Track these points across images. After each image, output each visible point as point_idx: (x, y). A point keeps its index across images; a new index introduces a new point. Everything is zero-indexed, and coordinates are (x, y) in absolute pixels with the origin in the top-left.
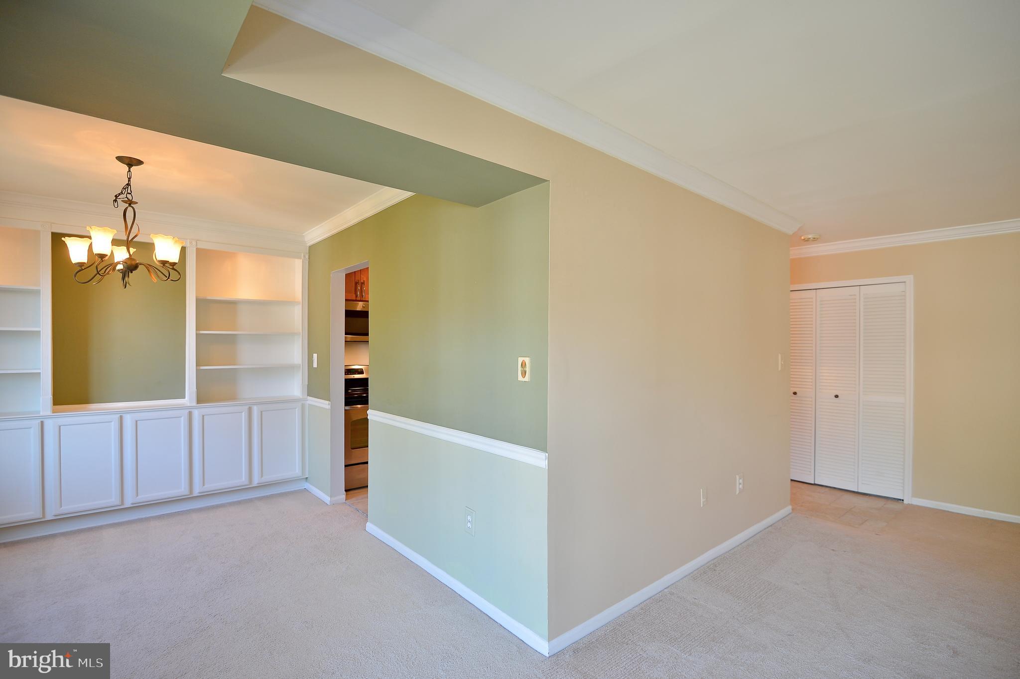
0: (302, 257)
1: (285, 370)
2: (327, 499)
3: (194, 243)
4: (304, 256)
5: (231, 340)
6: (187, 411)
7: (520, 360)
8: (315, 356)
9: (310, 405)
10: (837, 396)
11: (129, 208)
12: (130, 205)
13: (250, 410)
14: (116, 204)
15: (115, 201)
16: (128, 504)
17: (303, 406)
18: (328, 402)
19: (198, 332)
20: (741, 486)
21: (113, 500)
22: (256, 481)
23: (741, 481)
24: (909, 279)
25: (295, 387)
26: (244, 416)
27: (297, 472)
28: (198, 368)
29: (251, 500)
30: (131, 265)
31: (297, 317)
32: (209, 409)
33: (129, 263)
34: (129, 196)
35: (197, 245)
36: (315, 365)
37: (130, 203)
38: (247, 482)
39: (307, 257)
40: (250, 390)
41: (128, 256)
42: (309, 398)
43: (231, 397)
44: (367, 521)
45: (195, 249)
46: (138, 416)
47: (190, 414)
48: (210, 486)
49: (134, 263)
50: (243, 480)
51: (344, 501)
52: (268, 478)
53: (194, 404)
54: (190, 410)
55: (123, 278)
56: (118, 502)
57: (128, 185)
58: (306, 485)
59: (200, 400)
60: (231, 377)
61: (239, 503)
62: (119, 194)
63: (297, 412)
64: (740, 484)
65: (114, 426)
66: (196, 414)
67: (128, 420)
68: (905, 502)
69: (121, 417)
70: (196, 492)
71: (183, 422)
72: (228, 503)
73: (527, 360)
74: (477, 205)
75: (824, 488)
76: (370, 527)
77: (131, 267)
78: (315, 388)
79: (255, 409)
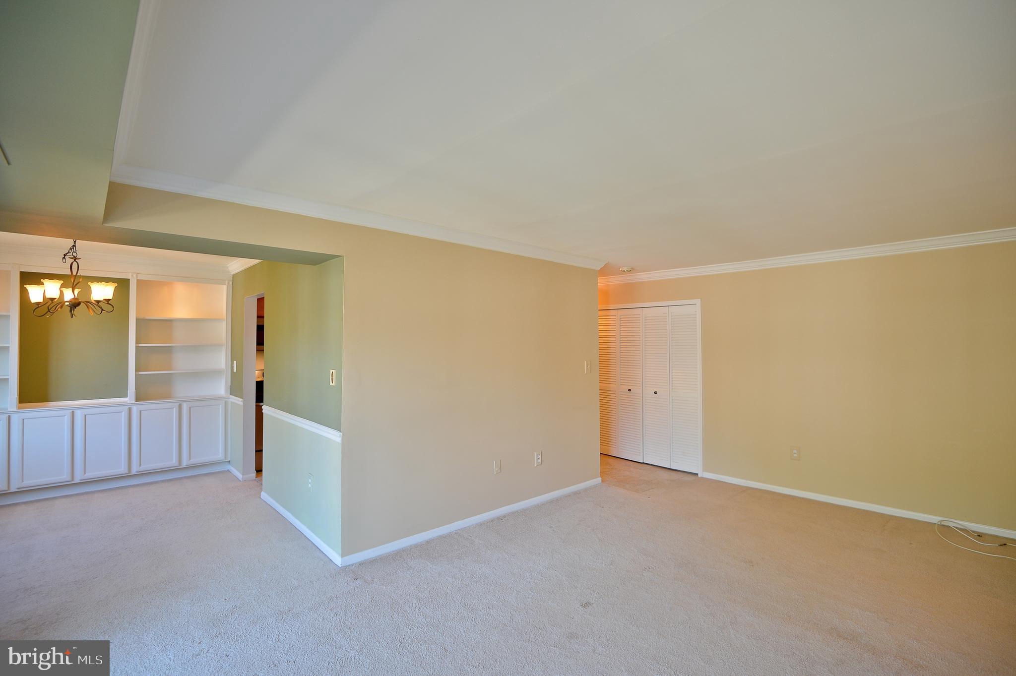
0: (227, 283)
1: (212, 374)
2: (240, 476)
3: (135, 276)
4: (228, 283)
5: (168, 350)
6: (127, 407)
7: (331, 371)
8: (235, 362)
9: (232, 402)
10: (656, 393)
11: (74, 262)
12: (75, 260)
13: (180, 406)
14: (64, 260)
15: (64, 258)
16: (77, 480)
17: (226, 403)
18: (241, 399)
19: (137, 345)
20: (539, 461)
21: (65, 477)
22: (185, 463)
23: (539, 457)
24: (698, 302)
25: (221, 388)
26: (175, 411)
27: (220, 456)
28: (137, 373)
29: (181, 479)
30: (75, 303)
31: (222, 331)
32: (144, 405)
33: (73, 301)
34: (74, 254)
35: (137, 277)
36: (235, 371)
37: (75, 259)
38: (177, 464)
39: (231, 283)
40: (182, 390)
41: (73, 297)
42: (231, 396)
43: (167, 396)
44: (261, 490)
45: (136, 280)
46: (86, 411)
47: (130, 410)
48: (145, 467)
49: (77, 301)
50: (174, 462)
51: (255, 478)
52: (195, 460)
53: (134, 401)
54: (130, 406)
55: (71, 311)
56: (69, 479)
57: (74, 246)
58: (229, 467)
59: (137, 399)
60: (168, 380)
61: (170, 480)
62: (67, 253)
63: (221, 408)
64: (538, 459)
65: (67, 420)
66: (135, 409)
67: (79, 415)
68: (699, 476)
69: (73, 412)
70: (134, 471)
71: (124, 416)
72: (160, 481)
73: (333, 371)
74: (315, 265)
75: (649, 466)
76: (264, 495)
77: (75, 305)
78: (235, 389)
79: (185, 406)
